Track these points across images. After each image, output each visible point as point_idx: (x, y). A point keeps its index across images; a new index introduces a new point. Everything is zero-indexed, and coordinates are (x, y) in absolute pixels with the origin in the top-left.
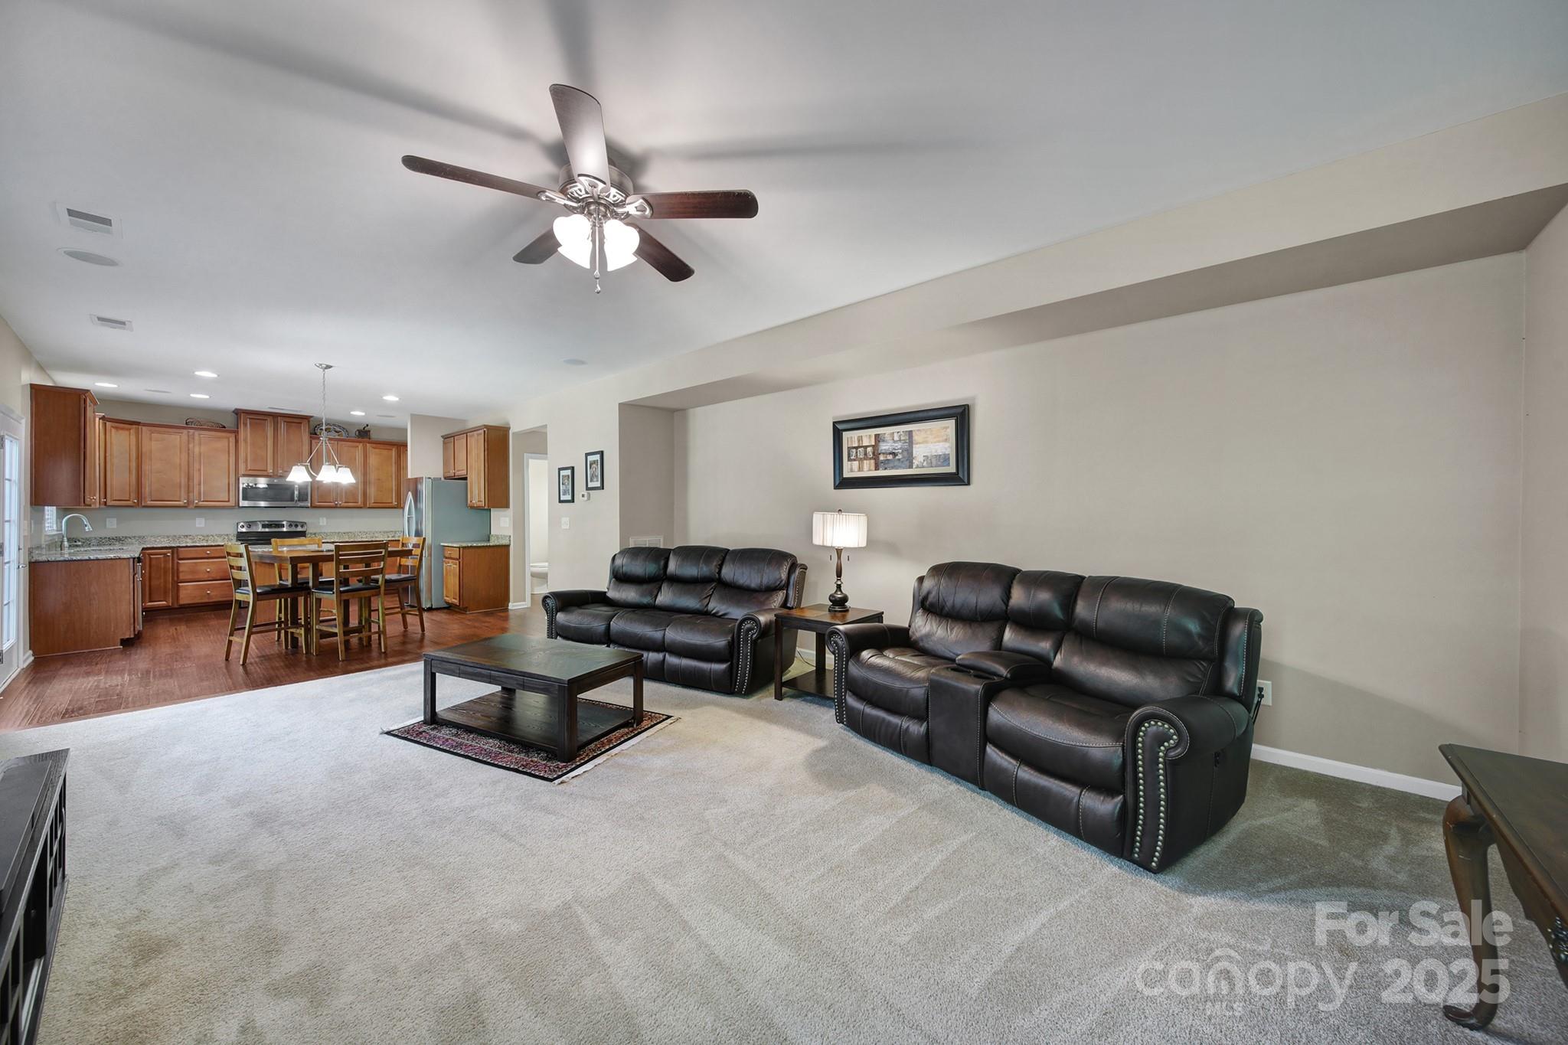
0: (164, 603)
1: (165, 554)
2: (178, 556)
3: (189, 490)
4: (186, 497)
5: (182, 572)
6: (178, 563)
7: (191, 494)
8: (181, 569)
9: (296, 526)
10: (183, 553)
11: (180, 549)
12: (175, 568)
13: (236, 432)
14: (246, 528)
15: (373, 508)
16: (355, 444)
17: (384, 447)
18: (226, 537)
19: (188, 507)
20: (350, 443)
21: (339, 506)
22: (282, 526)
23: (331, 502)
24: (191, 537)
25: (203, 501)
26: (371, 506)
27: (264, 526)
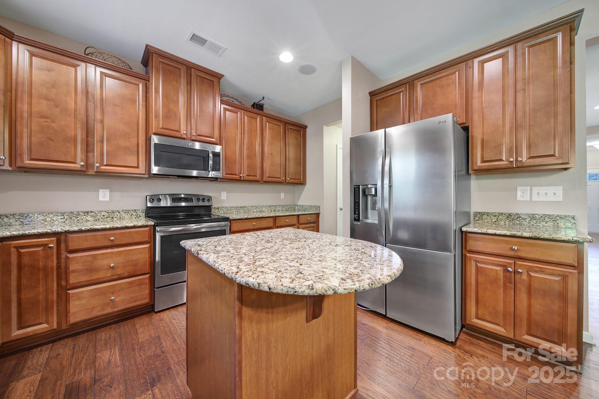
0: (45, 325)
1: (45, 245)
2: (67, 246)
3: (88, 148)
4: (84, 158)
5: (73, 271)
6: (67, 258)
7: (90, 155)
8: (72, 267)
9: (203, 200)
10: (74, 242)
11: (70, 236)
12: (63, 266)
13: (146, 80)
14: (155, 202)
15: (266, 182)
16: (255, 116)
17: (275, 123)
18: (134, 214)
19: (87, 173)
20: (250, 114)
21: (242, 179)
22: (190, 200)
23: (236, 175)
24: (93, 214)
25: (106, 165)
26: (266, 180)
27: (174, 200)
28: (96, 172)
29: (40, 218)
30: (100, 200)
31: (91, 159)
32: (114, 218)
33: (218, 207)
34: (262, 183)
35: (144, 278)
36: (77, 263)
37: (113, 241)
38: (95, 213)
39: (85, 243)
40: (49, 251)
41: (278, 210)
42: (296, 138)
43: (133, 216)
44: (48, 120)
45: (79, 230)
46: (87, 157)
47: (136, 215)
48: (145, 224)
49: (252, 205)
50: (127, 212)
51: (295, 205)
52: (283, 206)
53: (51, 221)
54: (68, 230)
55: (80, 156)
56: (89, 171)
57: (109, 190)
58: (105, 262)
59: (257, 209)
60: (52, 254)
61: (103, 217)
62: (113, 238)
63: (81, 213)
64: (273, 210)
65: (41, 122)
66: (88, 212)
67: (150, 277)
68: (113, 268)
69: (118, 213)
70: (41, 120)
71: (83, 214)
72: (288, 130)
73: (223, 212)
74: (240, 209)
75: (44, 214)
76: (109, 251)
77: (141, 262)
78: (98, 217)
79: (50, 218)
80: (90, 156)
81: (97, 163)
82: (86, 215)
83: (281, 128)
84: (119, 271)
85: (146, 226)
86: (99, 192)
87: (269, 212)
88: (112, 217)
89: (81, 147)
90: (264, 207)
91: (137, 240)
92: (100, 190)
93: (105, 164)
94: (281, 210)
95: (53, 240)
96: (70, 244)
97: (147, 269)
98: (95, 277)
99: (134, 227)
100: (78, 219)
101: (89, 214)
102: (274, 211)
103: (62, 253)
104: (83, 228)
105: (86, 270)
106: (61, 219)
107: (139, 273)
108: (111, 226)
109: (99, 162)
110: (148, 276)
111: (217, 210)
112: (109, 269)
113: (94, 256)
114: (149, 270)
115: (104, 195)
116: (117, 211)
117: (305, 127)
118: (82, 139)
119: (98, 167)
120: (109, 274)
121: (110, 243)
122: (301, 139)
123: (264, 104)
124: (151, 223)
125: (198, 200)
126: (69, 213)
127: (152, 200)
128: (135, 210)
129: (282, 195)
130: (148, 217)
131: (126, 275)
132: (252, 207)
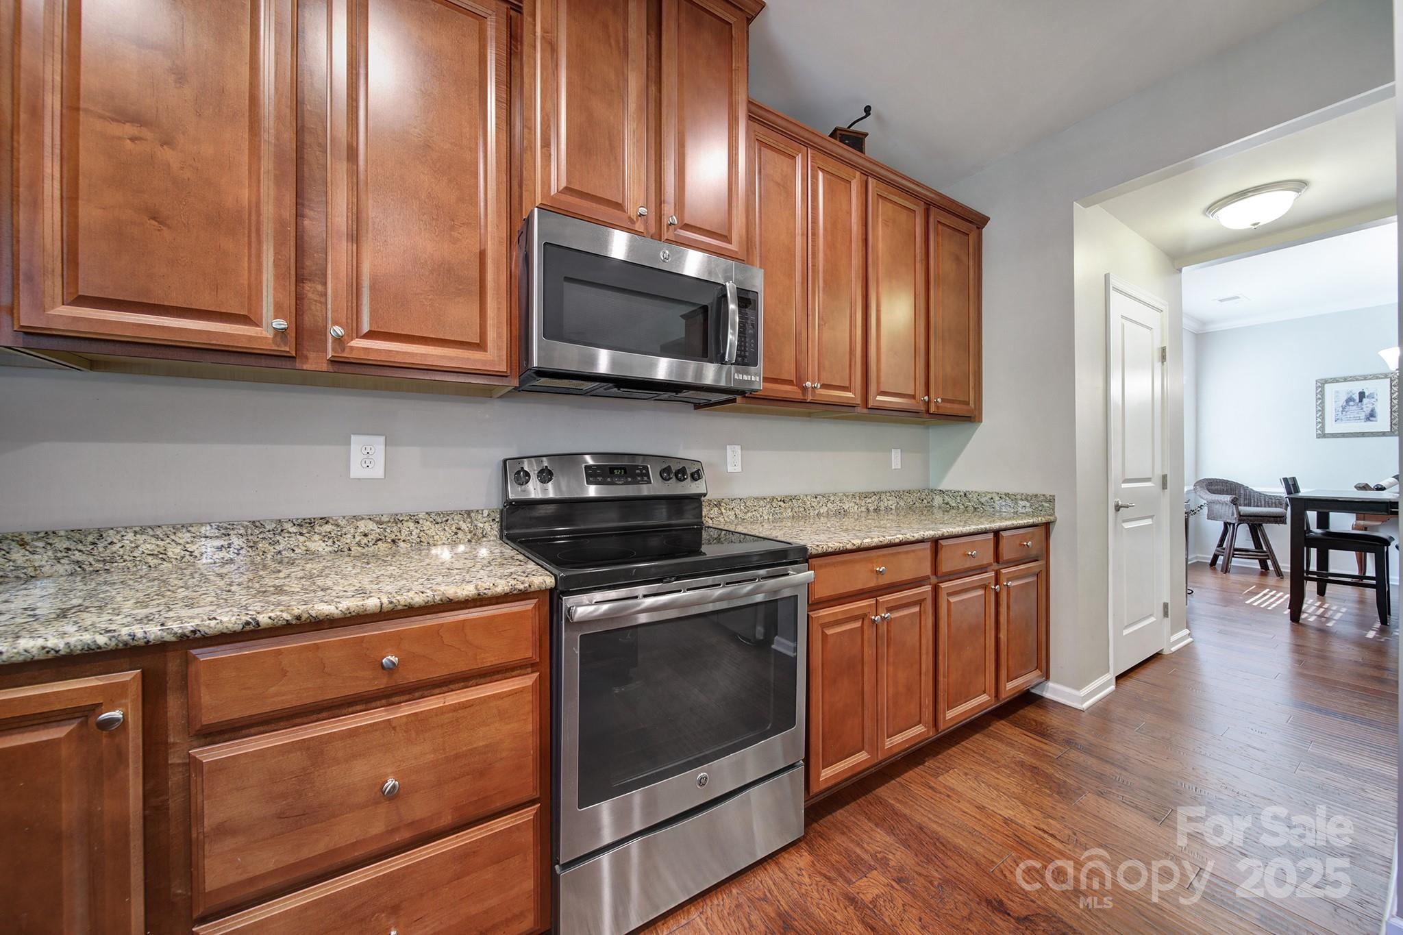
1: (81, 714)
2: (191, 707)
3: (303, 263)
4: (288, 302)
5: (223, 830)
6: (193, 765)
7: (311, 290)
8: (214, 812)
9: (681, 475)
10: (223, 689)
11: (205, 655)
12: (175, 804)
14: (533, 482)
16: (844, 171)
17: (900, 201)
18: (464, 526)
19: (298, 365)
20: (832, 166)
21: (809, 398)
22: (642, 475)
23: (791, 383)
24: (328, 528)
25: (371, 335)
26: (875, 405)
27: (591, 475)
28: (333, 362)
29: (143, 548)
30: (352, 475)
31: (313, 307)
32: (402, 544)
33: (720, 498)
35: (518, 828)
36: (238, 790)
37: (393, 668)
38: (338, 525)
39: (273, 690)
40: (105, 741)
41: (886, 508)
42: (957, 259)
43: (460, 535)
44: (146, 133)
45: (248, 628)
46: (299, 298)
47: (470, 532)
48: (521, 587)
50: (441, 518)
51: (932, 491)
52: (899, 494)
53: (183, 557)
54: (194, 632)
55: (271, 291)
56: (306, 358)
57: (382, 439)
58: (359, 772)
59: (829, 505)
60: (121, 756)
61: (365, 541)
62: (395, 659)
63: (289, 527)
64: (871, 509)
65: (119, 138)
66: (311, 523)
67: (539, 815)
68: (393, 795)
69: (411, 525)
70: (116, 129)
71: (294, 529)
72: (936, 230)
73: (732, 517)
74: (782, 503)
75: (159, 532)
76: (378, 715)
77: (504, 754)
78: (347, 539)
79: (180, 547)
80: (310, 295)
81: (335, 323)
82: (305, 531)
83: (918, 220)
84: (420, 809)
85: (523, 595)
86: (349, 444)
87: (863, 514)
88: (393, 541)
89: (276, 254)
90: (847, 497)
91: (490, 660)
92: (353, 438)
93: (366, 328)
94: (893, 507)
95: (123, 685)
96: (206, 698)
97: (527, 782)
98: (321, 847)
99: (479, 601)
100: (278, 548)
101: (317, 529)
102: (875, 510)
103: (171, 740)
104: (264, 619)
105: (280, 816)
106: (220, 548)
107: (498, 804)
108: (385, 600)
109: (344, 321)
110: (528, 814)
111: (716, 509)
112: (376, 803)
113: (315, 749)
114: (535, 788)
115: (367, 457)
116: (411, 517)
117: (979, 221)
118: (280, 224)
119: (339, 340)
120: (378, 828)
121: (382, 682)
122: (971, 263)
123: (866, 135)
124: (542, 579)
125: (665, 474)
126: (246, 528)
128: (469, 513)
129: (896, 458)
130: (510, 538)
131: (447, 820)
132: (816, 498)
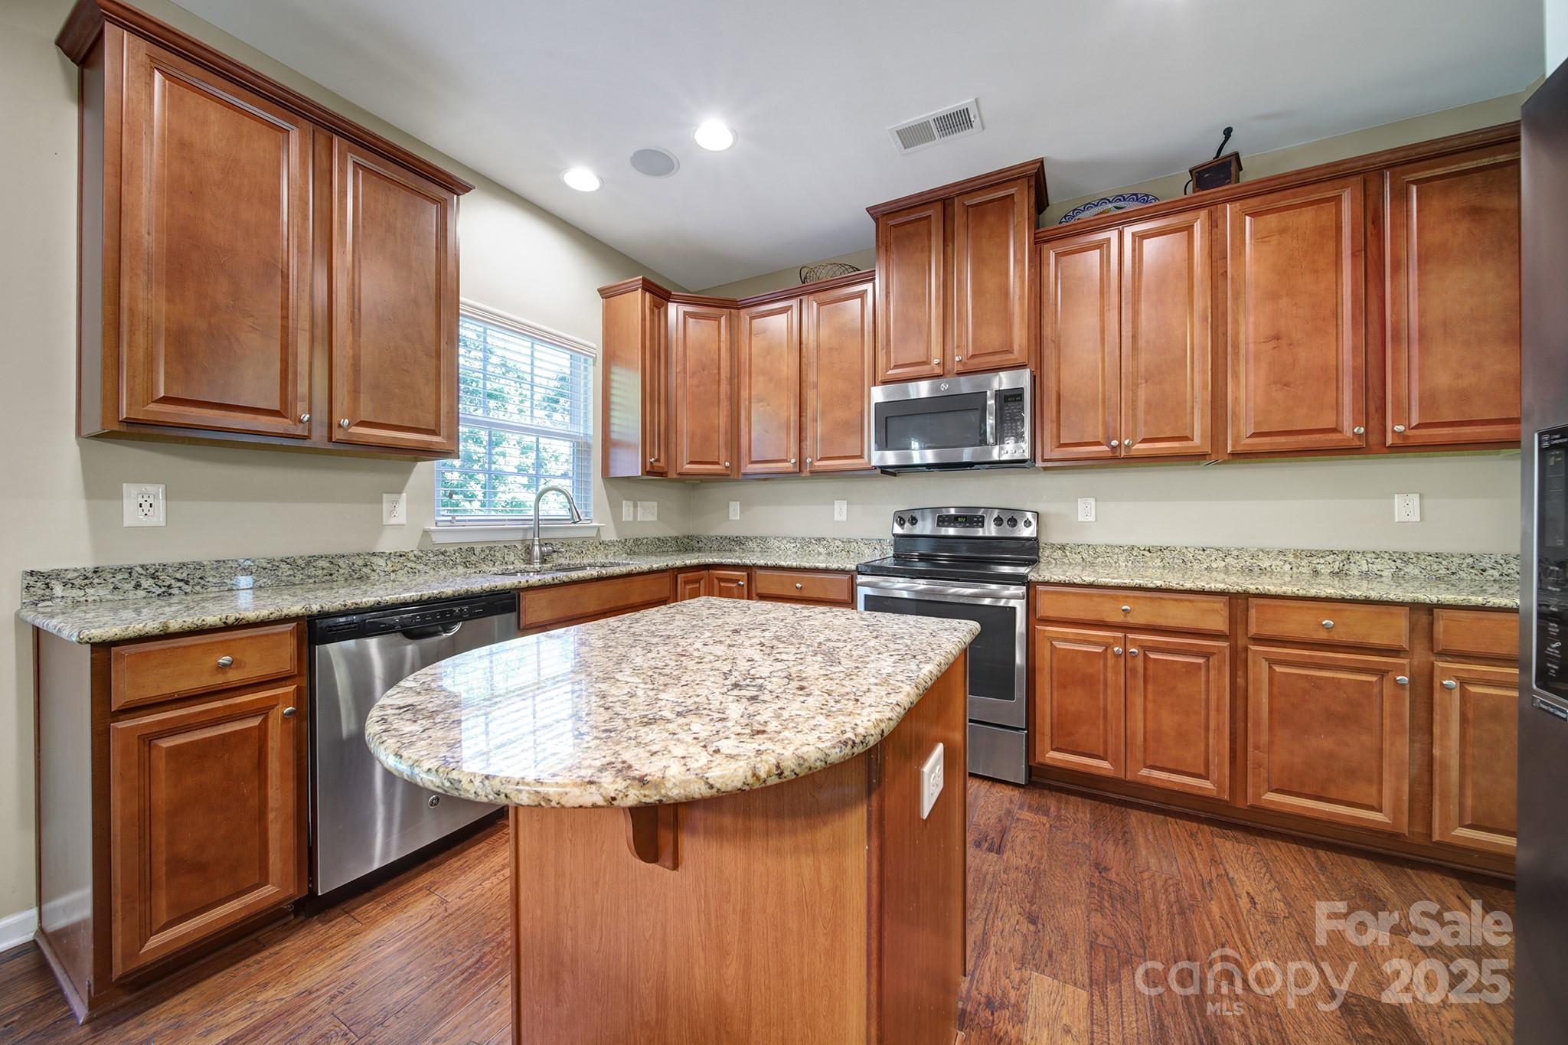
9: (1013, 523)
14: (907, 525)
15: (1242, 456)
16: (1180, 220)
18: (877, 547)
19: (801, 475)
20: (1161, 224)
21: (1123, 454)
22: (975, 520)
23: (1098, 443)
24: (826, 542)
25: (821, 459)
26: (1240, 449)
27: (941, 521)
28: (810, 471)
30: (835, 519)
32: (851, 553)
33: (1064, 542)
34: (1224, 462)
38: (829, 542)
43: (876, 551)
47: (881, 551)
49: (1204, 546)
50: (868, 542)
56: (802, 471)
57: (846, 502)
61: (838, 549)
63: (813, 540)
66: (820, 540)
69: (855, 545)
71: (815, 542)
72: (1400, 197)
73: (1081, 561)
74: (1146, 553)
75: (778, 539)
78: (831, 548)
81: (810, 457)
82: (818, 543)
88: (848, 551)
93: (818, 457)
101: (822, 542)
109: (812, 456)
111: (1060, 551)
115: (840, 510)
116: (855, 540)
119: (811, 463)
123: (1235, 155)
125: (999, 521)
126: (801, 540)
127: (901, 522)
128: (880, 540)
132: (1204, 550)
